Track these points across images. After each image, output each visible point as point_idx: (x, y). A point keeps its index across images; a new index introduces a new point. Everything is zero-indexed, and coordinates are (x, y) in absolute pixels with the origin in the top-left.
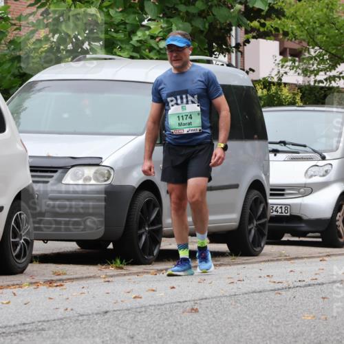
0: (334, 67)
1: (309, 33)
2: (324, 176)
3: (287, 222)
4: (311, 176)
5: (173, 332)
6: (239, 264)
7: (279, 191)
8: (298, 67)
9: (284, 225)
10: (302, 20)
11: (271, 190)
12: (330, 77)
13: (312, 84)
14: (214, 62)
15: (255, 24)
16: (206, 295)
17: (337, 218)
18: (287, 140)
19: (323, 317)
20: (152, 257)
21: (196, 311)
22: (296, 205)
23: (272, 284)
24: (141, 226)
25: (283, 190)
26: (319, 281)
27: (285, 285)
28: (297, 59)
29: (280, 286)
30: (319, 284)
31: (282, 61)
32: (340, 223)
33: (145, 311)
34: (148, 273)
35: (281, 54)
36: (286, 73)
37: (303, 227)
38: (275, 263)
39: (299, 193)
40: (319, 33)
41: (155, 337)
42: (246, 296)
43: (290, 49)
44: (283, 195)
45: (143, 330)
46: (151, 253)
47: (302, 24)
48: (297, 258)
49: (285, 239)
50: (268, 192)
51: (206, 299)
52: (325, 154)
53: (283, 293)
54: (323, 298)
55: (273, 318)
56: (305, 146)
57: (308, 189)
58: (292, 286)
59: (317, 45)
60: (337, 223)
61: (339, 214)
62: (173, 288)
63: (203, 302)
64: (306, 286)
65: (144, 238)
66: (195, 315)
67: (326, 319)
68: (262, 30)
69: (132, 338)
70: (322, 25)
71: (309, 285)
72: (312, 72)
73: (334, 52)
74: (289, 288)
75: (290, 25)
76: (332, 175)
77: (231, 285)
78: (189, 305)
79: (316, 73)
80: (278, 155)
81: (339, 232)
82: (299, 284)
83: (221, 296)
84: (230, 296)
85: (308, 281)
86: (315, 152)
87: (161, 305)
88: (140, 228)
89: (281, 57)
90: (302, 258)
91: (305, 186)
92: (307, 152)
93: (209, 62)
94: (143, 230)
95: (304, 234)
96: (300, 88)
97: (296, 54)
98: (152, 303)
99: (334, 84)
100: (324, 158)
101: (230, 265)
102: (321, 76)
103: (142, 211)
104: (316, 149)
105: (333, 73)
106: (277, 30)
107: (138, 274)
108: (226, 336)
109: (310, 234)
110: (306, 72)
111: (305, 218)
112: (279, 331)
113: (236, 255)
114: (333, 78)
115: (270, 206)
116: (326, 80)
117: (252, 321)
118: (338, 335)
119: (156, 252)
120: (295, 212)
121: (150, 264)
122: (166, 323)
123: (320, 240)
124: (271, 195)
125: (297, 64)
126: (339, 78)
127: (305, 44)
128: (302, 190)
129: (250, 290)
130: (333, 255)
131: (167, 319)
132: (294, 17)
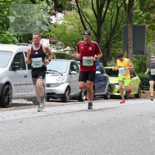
0: (66, 47)
1: (58, 37)
2: (62, 81)
3: (51, 95)
4: (58, 81)
5: (14, 129)
6: (35, 108)
7: (49, 85)
8: (55, 47)
9: (50, 95)
10: (56, 33)
11: (46, 85)
12: (64, 51)
13: (59, 52)
14: (29, 45)
15: (42, 34)
16: (25, 117)
17: (66, 93)
18: (51, 70)
19: (61, 124)
20: (9, 105)
21: (22, 122)
22: (53, 89)
23: (46, 114)
24: (5, 96)
25: (50, 85)
26: (60, 113)
27: (50, 114)
28: (55, 45)
29: (48, 114)
30: (60, 114)
31: (50, 45)
32: (67, 95)
33: (6, 122)
34: (7, 110)
35: (50, 43)
36: (51, 49)
37: (56, 96)
38: (47, 107)
39: (55, 86)
40: (61, 37)
41: (8, 131)
42: (38, 118)
43: (53, 42)
44: (50, 86)
45: (5, 128)
46: (9, 104)
47: (56, 34)
48: (54, 106)
49: (50, 100)
50: (45, 85)
51: (25, 118)
52: (63, 74)
53: (49, 116)
54: (61, 118)
55: (45, 124)
56: (57, 71)
57: (57, 85)
58: (51, 114)
59: (61, 41)
60: (66, 95)
61: (67, 92)
62: (15, 115)
63: (24, 119)
64: (56, 114)
65: (6, 99)
66: (21, 123)
67: (61, 125)
68: (44, 36)
69: (1, 131)
70: (62, 35)
71: (57, 114)
72: (59, 49)
73: (66, 43)
74: (51, 115)
75: (53, 34)
76: (64, 81)
77: (33, 114)
78: (19, 120)
79: (60, 49)
80: (48, 74)
81: (66, 98)
82: (54, 114)
83: (30, 118)
84: (33, 117)
85: (57, 113)
86: (60, 73)
87: (11, 120)
88: (5, 97)
89: (50, 44)
90: (55, 106)
91: (56, 84)
92: (57, 73)
93: (27, 45)
94: (6, 97)
95: (56, 98)
96: (56, 54)
97: (54, 43)
98: (8, 120)
99: (66, 53)
100: (62, 75)
101: (33, 108)
102: (62, 50)
103: (6, 91)
104: (60, 72)
105: (66, 49)
106: (48, 35)
107: (4, 111)
108: (31, 130)
109: (58, 98)
110: (57, 49)
111: (56, 93)
112: (47, 128)
113: (35, 105)
114: (66, 51)
115: (46, 90)
116: (63, 51)
117: (39, 125)
118: (65, 129)
119: (10, 104)
120: (53, 92)
121: (8, 107)
122: (12, 126)
123: (61, 100)
124: (46, 86)
125: (54, 46)
126: (67, 51)
127: (57, 40)
128: (55, 85)
129: (39, 115)
130: (65, 105)
131: (13, 125)
132: (54, 32)
